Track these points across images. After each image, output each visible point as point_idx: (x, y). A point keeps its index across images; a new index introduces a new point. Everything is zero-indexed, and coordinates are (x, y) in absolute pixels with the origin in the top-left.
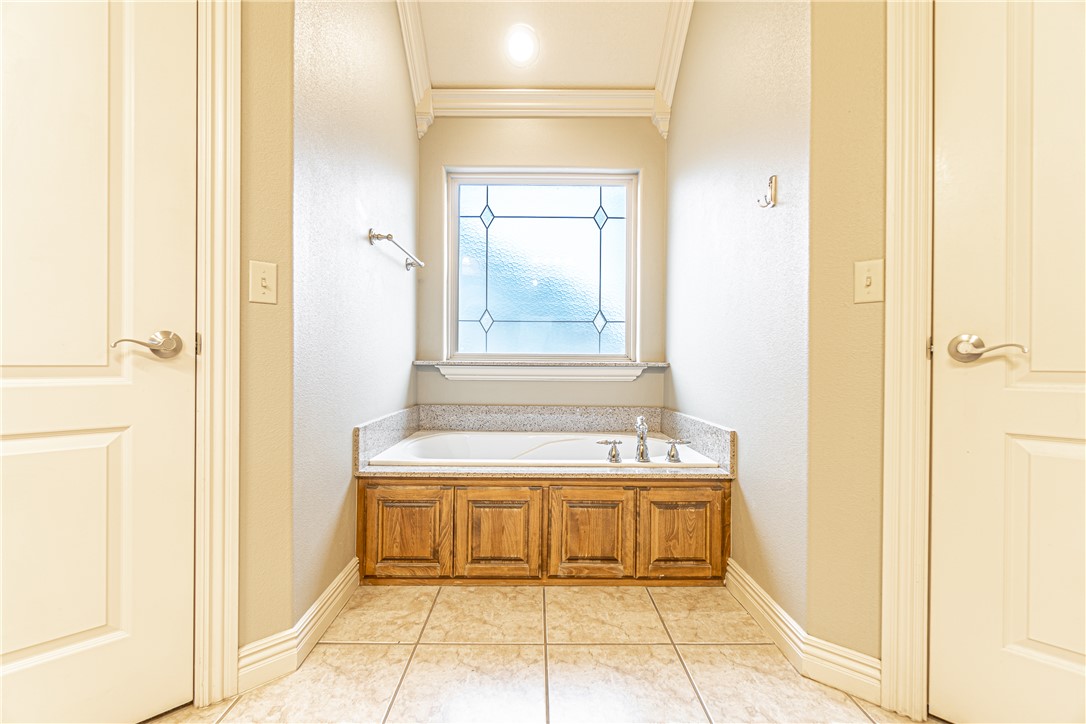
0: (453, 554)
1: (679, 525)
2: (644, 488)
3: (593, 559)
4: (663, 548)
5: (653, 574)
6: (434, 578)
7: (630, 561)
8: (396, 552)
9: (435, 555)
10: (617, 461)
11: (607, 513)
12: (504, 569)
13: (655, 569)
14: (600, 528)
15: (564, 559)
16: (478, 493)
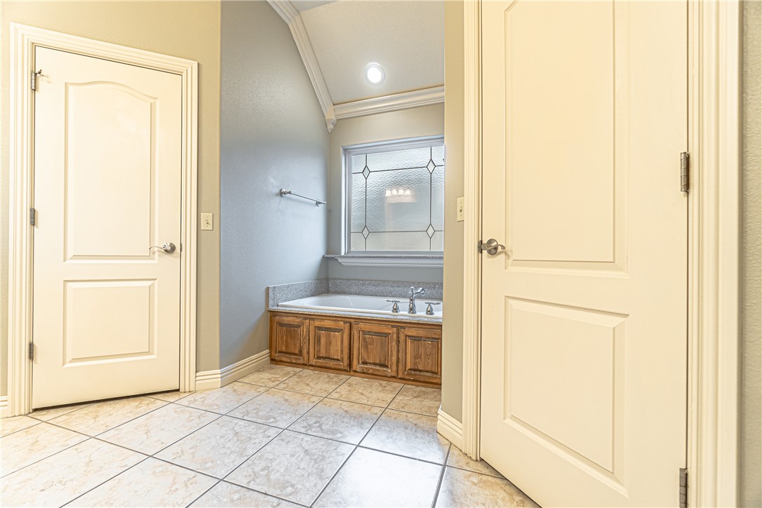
0: (308, 353)
1: (422, 350)
2: (403, 327)
3: (375, 364)
4: (412, 362)
5: (407, 377)
6: (299, 364)
7: (394, 368)
8: (284, 349)
9: (301, 353)
10: (397, 312)
11: (382, 340)
12: (331, 364)
13: (409, 374)
14: (379, 347)
15: (360, 362)
16: (319, 323)
